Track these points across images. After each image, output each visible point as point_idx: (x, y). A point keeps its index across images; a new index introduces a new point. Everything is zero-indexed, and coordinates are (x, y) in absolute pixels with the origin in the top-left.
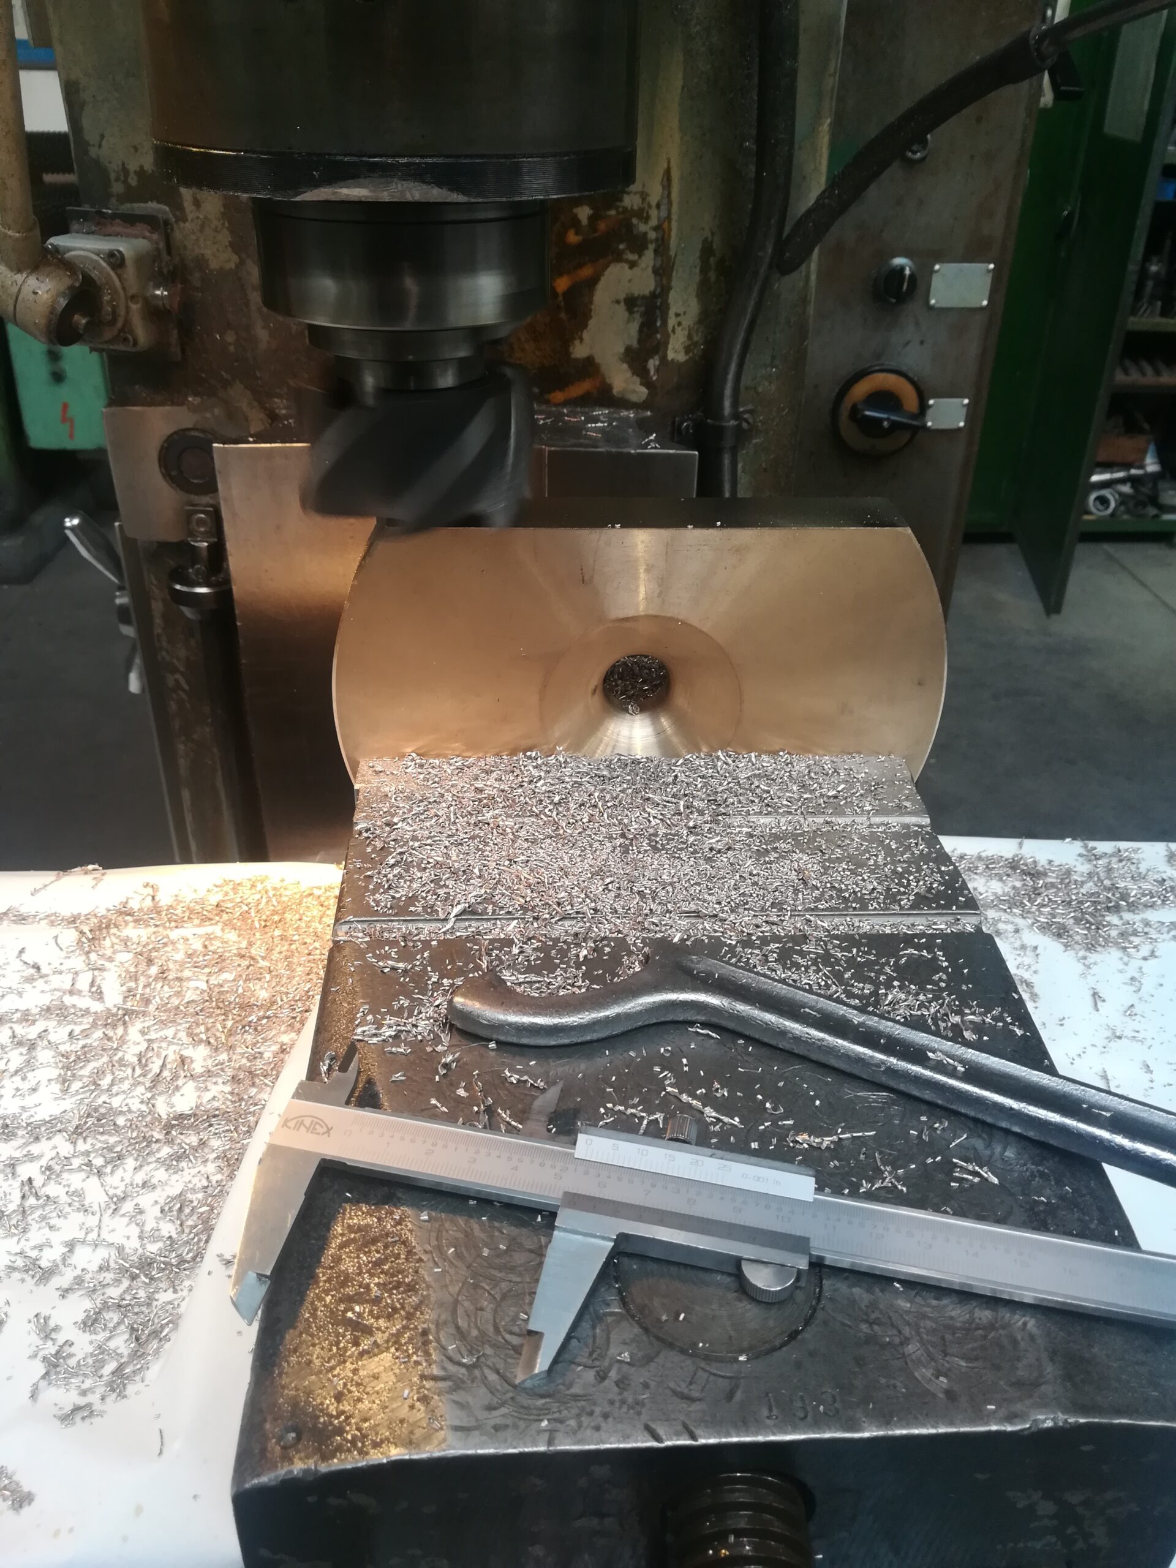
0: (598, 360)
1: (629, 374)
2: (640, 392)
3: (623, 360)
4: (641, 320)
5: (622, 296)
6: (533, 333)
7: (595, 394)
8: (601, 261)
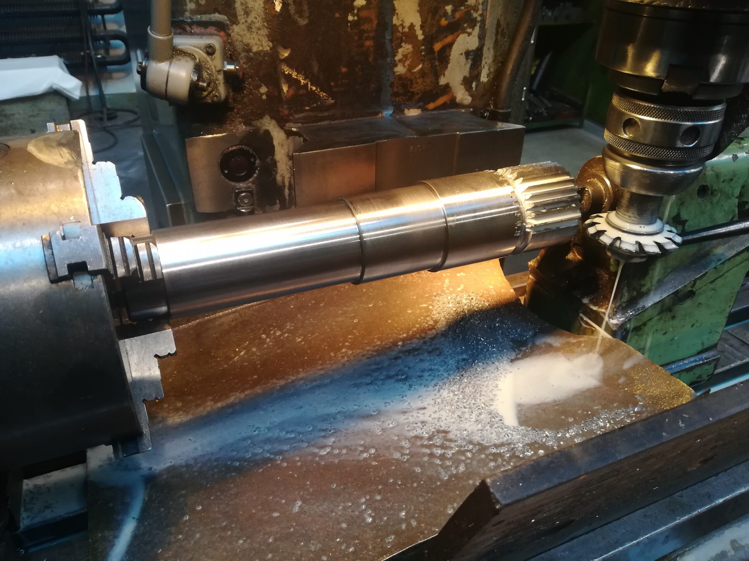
0: (451, 85)
1: (464, 91)
2: (468, 100)
3: (461, 84)
4: (471, 62)
5: (463, 52)
6: (423, 74)
7: (448, 102)
8: (456, 34)
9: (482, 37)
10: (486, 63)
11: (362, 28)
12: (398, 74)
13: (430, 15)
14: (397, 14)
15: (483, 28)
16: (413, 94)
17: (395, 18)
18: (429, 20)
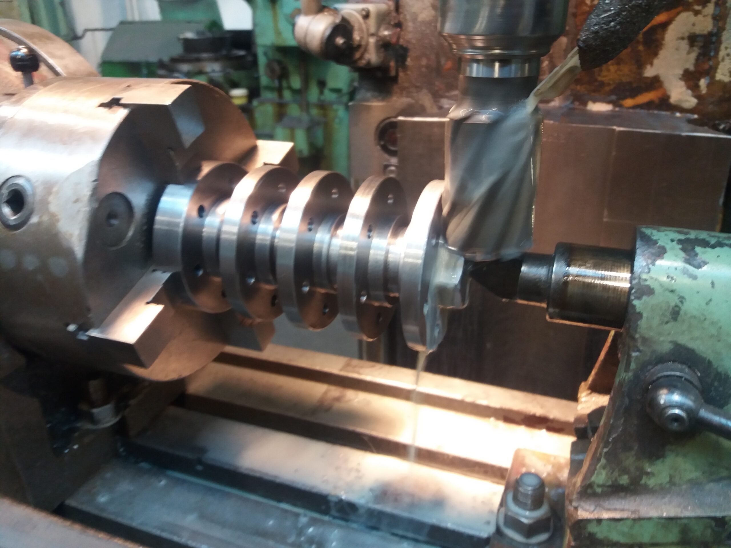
0: (662, 79)
1: (684, 89)
2: (691, 102)
3: (680, 79)
4: (699, 51)
5: (687, 35)
7: (657, 101)
8: (674, 11)
9: (719, 18)
15: (720, 6)
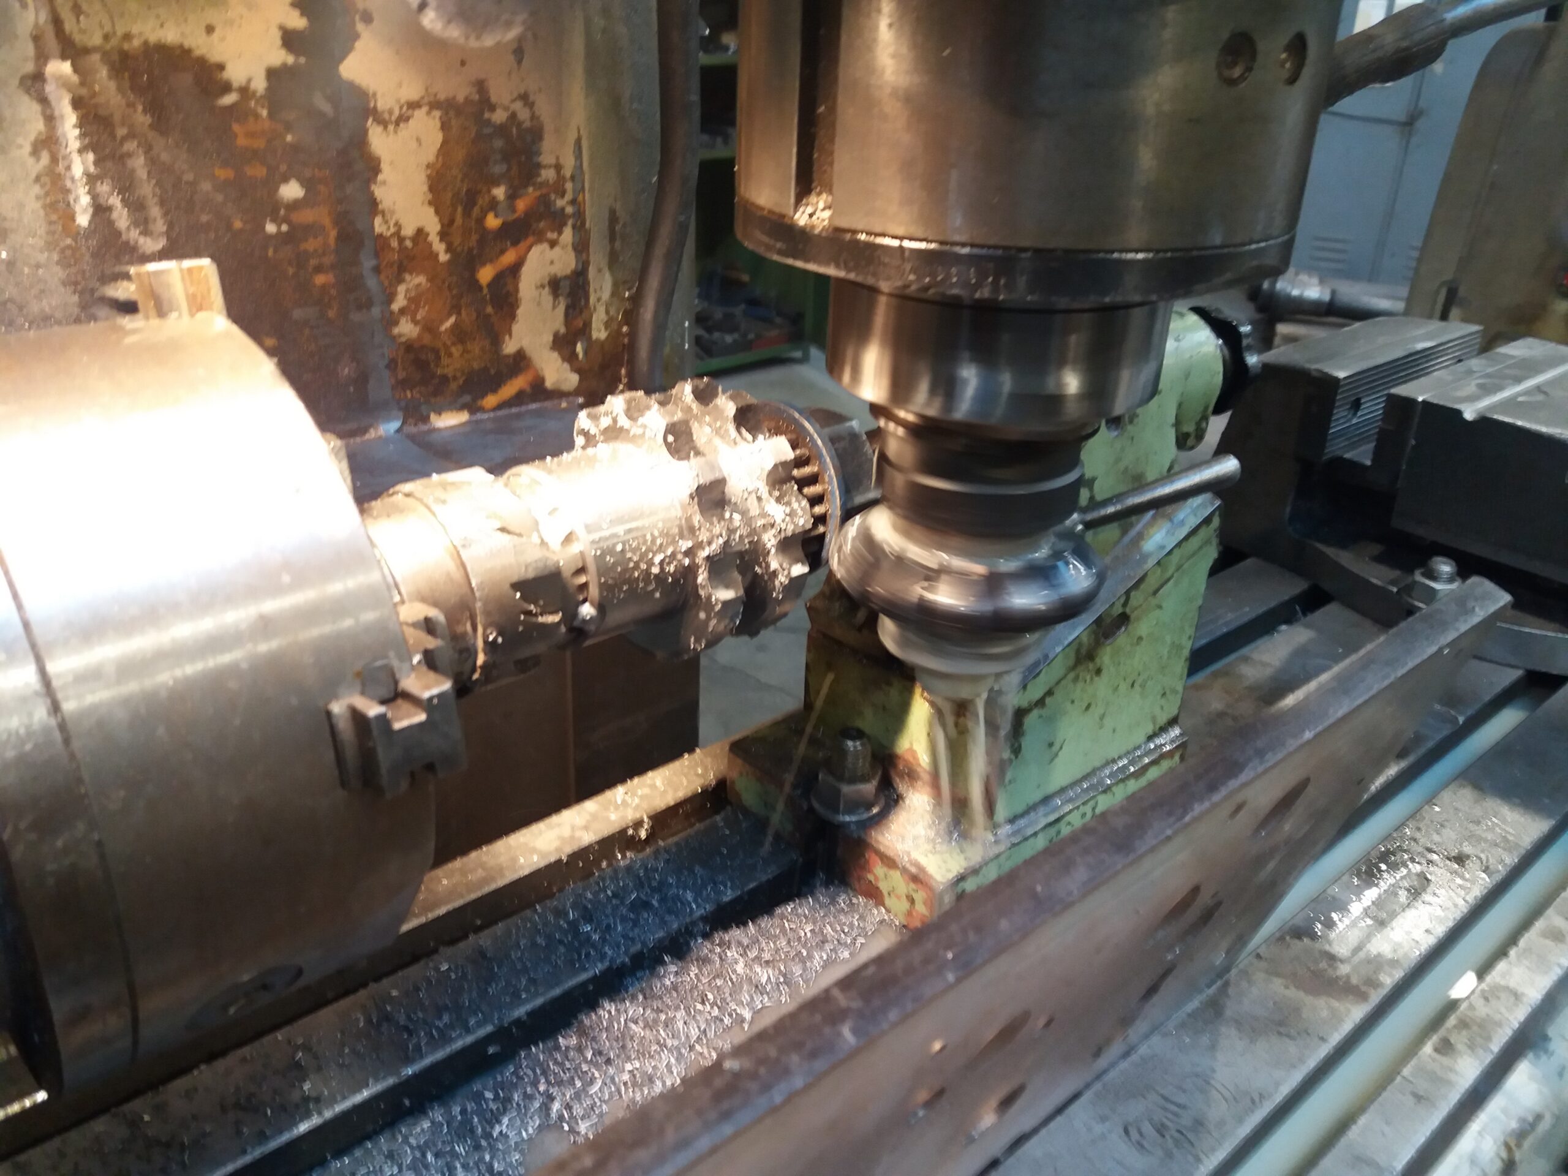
0: (528, 353)
1: (559, 362)
2: (572, 380)
3: (551, 349)
4: (566, 301)
5: (546, 280)
6: (459, 334)
7: (528, 390)
8: (523, 245)
9: (581, 247)
10: (599, 300)
11: (304, 246)
12: (403, 339)
13: (460, 209)
14: (383, 213)
15: (579, 227)
16: (445, 379)
17: (378, 221)
18: (459, 220)
